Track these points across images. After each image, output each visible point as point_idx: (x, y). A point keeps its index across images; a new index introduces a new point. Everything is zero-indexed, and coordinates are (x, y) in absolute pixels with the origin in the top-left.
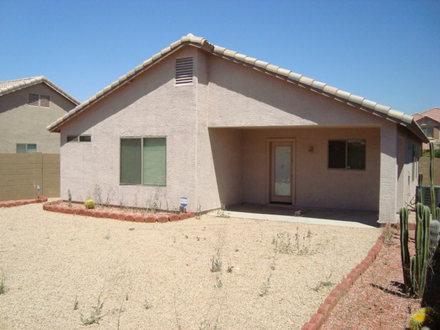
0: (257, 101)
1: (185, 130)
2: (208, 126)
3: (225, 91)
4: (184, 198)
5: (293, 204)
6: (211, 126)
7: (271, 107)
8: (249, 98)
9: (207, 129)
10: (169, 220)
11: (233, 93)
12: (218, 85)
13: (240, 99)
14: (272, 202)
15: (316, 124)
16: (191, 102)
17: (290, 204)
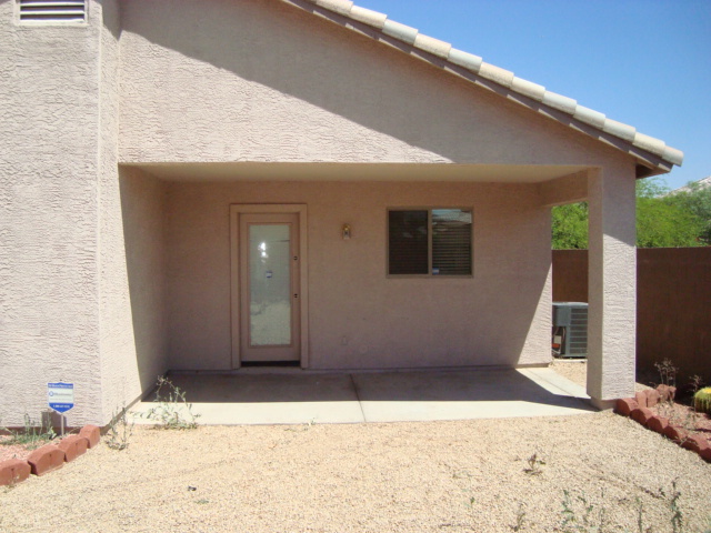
0: (277, 94)
1: (57, 166)
2: (118, 160)
3: (176, 59)
4: (60, 385)
5: (304, 363)
6: (128, 160)
7: (320, 110)
8: (253, 84)
9: (116, 168)
10: (34, 471)
11: (202, 66)
12: (153, 40)
13: (228, 85)
14: (244, 364)
15: (447, 161)
16: (78, 78)
17: (296, 364)
